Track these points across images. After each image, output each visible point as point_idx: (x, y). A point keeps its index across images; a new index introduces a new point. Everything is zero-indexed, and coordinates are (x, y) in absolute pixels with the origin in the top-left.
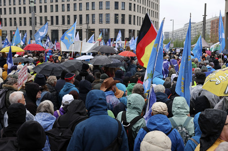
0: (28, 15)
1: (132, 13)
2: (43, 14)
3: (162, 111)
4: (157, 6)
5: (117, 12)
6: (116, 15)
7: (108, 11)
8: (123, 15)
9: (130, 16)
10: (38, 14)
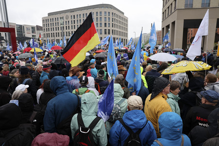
0: (60, 31)
1: (114, 29)
2: (68, 31)
3: (138, 105)
4: (127, 25)
5: (105, 28)
6: (105, 30)
7: (101, 28)
8: (109, 30)
9: (113, 30)
10: (65, 31)
